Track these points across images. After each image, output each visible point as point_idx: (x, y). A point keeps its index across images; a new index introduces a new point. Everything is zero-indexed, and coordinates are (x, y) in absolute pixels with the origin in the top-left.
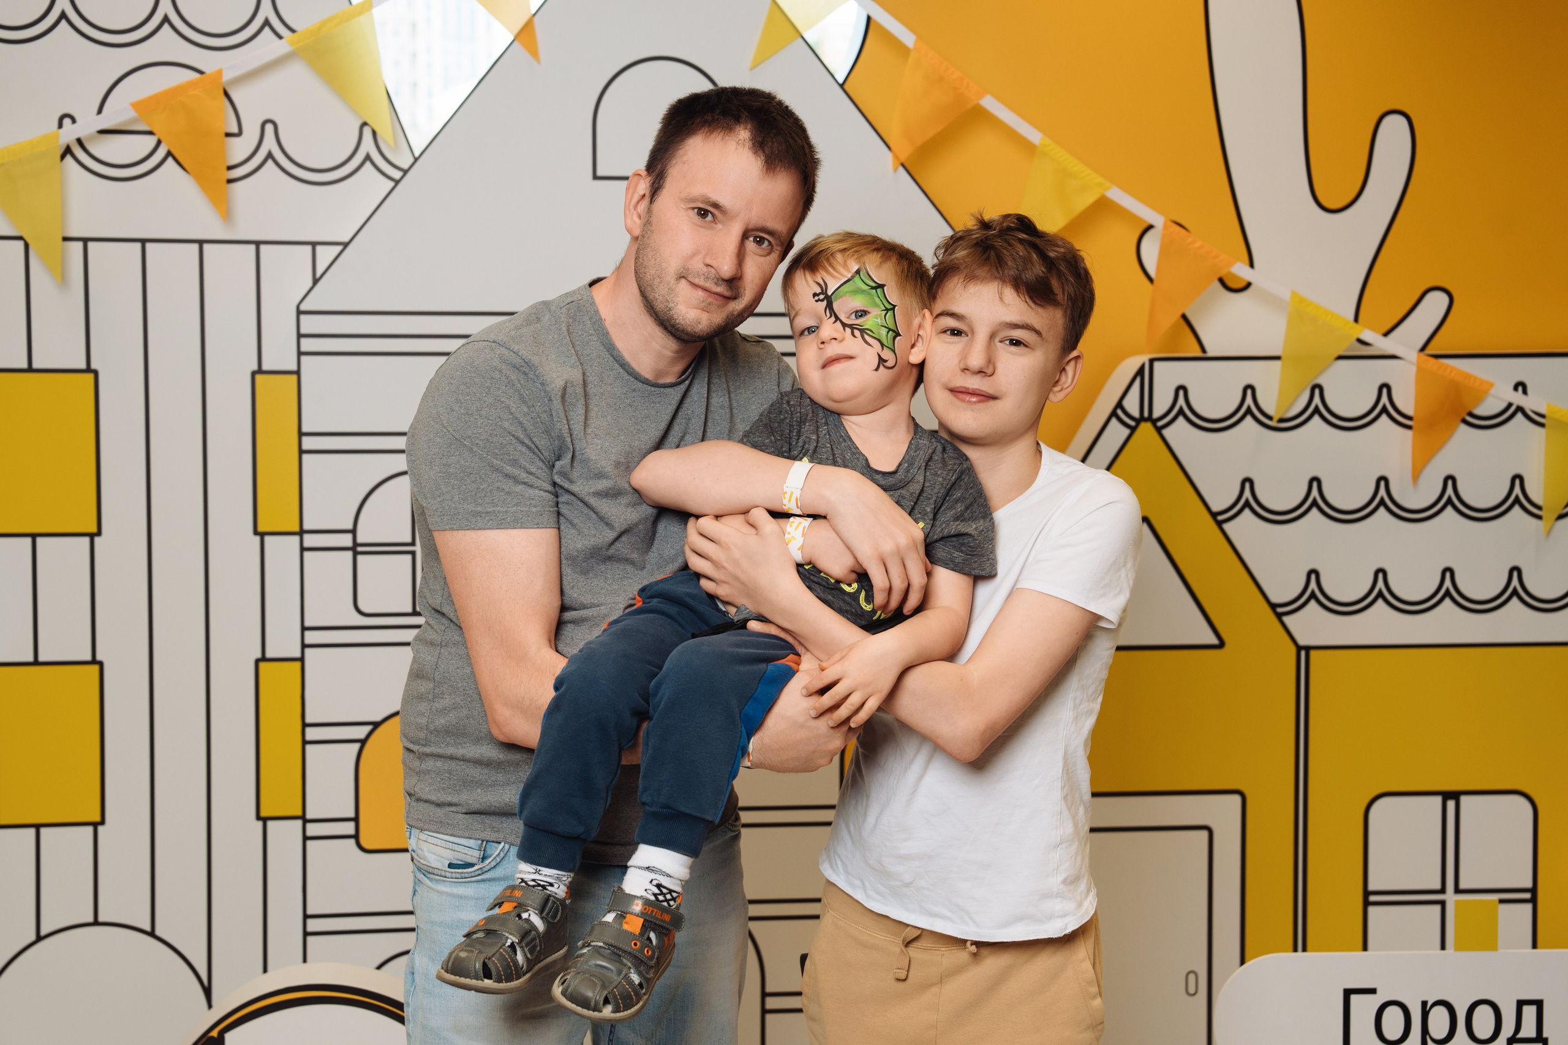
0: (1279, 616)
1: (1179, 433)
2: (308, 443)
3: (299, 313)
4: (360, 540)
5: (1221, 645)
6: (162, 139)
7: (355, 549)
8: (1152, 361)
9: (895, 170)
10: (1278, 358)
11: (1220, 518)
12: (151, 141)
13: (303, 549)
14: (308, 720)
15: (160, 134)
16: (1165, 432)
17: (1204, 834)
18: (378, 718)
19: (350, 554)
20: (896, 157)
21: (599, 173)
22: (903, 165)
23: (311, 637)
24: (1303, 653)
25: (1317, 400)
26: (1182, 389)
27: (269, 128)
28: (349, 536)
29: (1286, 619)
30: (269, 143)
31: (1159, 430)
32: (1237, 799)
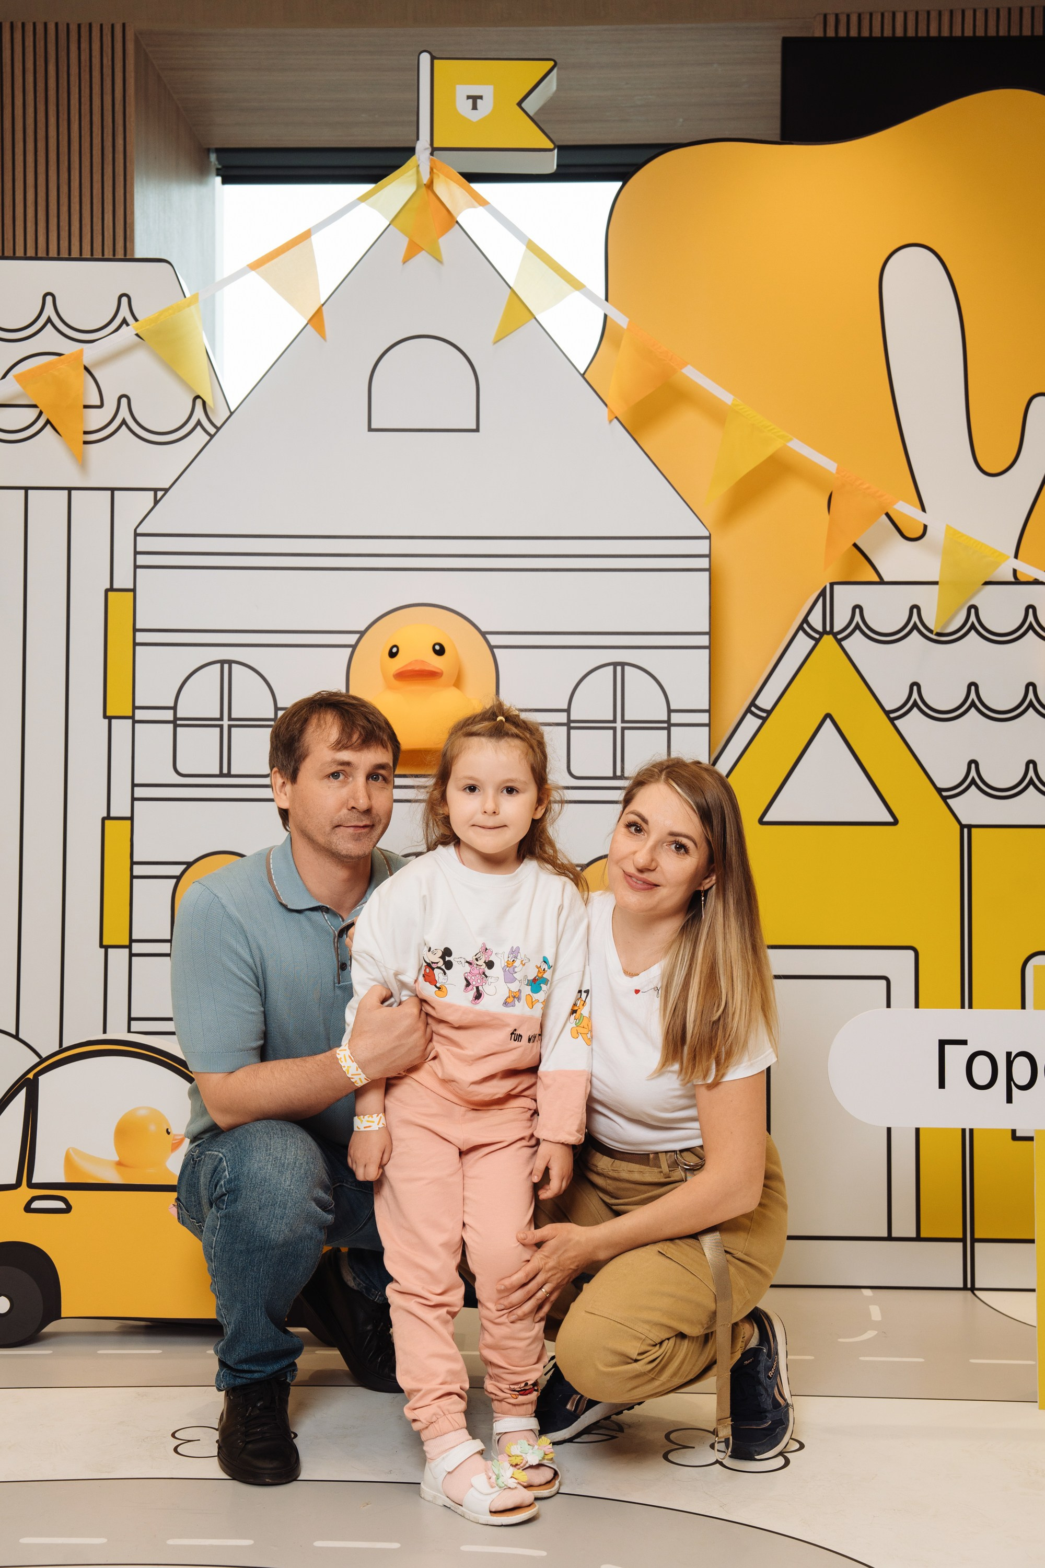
0: (945, 799)
1: (856, 644)
2: (141, 638)
3: (136, 535)
4: (179, 716)
5: (896, 822)
6: (43, 411)
7: (176, 723)
8: (832, 585)
9: (611, 421)
10: (936, 583)
11: (892, 715)
12: (33, 413)
13: (135, 722)
14: (135, 859)
15: (41, 407)
16: (843, 643)
17: (883, 983)
18: (191, 860)
19: (171, 725)
20: (611, 411)
21: (373, 427)
22: (616, 418)
23: (139, 793)
24: (966, 830)
25: (973, 618)
26: (858, 607)
27: (124, 401)
28: (172, 712)
29: (949, 801)
30: (124, 413)
31: (839, 642)
32: (911, 953)
